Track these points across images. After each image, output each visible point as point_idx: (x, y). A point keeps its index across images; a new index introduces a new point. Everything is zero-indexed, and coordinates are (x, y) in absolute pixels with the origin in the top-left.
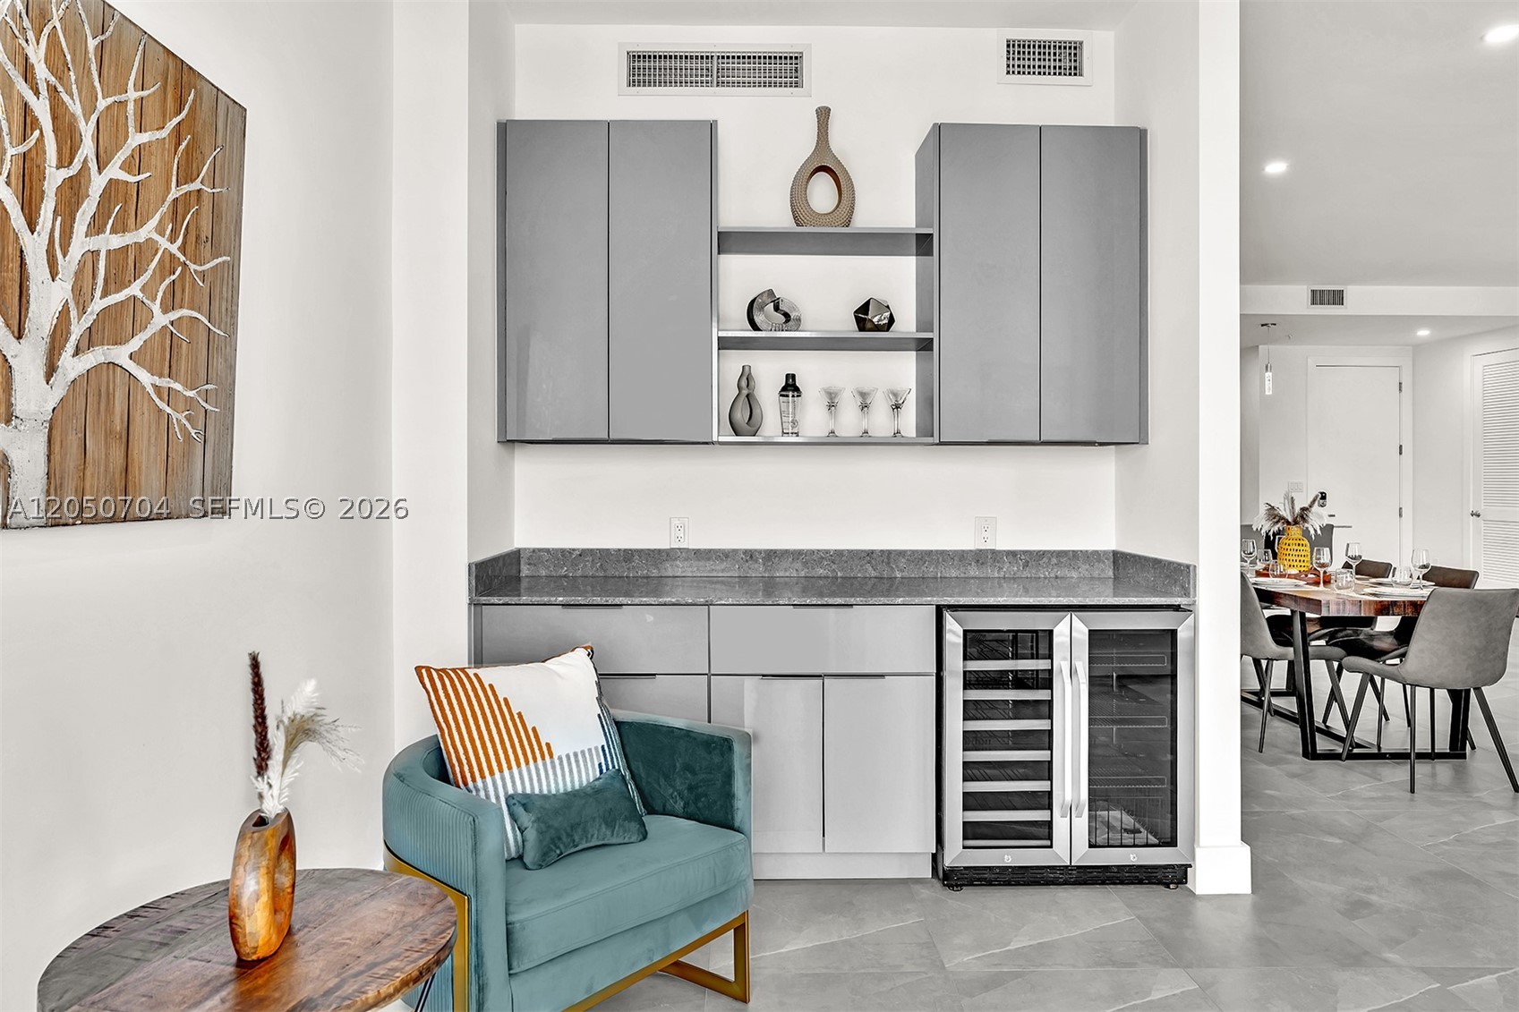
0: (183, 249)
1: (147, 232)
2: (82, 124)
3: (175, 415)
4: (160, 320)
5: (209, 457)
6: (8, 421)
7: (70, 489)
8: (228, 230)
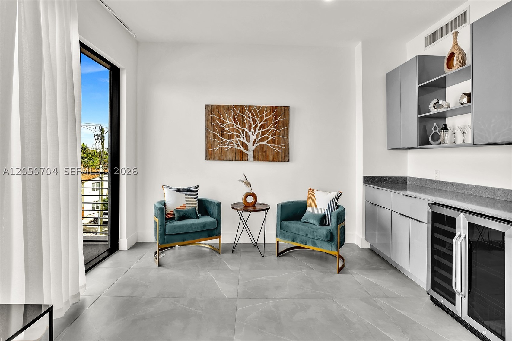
0: (276, 128)
1: (269, 128)
2: (257, 120)
3: (275, 149)
4: (271, 138)
5: (283, 154)
6: (248, 151)
7: (257, 158)
8: (286, 124)
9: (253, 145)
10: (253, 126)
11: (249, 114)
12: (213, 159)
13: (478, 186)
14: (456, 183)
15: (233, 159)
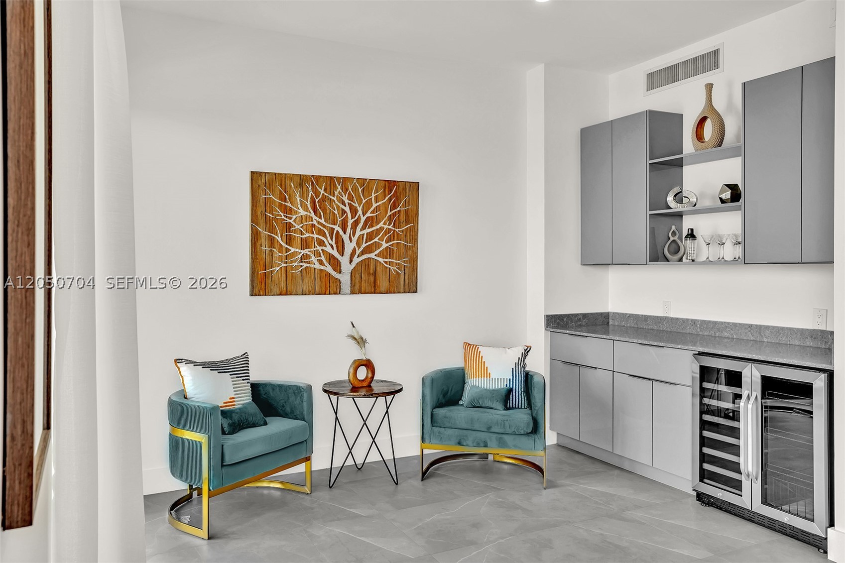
0: (394, 226)
1: (381, 224)
2: (358, 208)
3: (392, 268)
4: (385, 245)
5: (407, 277)
6: (340, 273)
7: (357, 286)
8: (412, 217)
9: (351, 262)
10: (350, 222)
11: (344, 195)
12: (267, 293)
13: (736, 323)
14: (701, 320)
15: (309, 292)
